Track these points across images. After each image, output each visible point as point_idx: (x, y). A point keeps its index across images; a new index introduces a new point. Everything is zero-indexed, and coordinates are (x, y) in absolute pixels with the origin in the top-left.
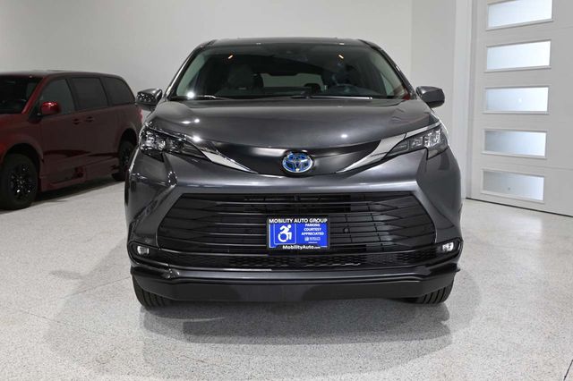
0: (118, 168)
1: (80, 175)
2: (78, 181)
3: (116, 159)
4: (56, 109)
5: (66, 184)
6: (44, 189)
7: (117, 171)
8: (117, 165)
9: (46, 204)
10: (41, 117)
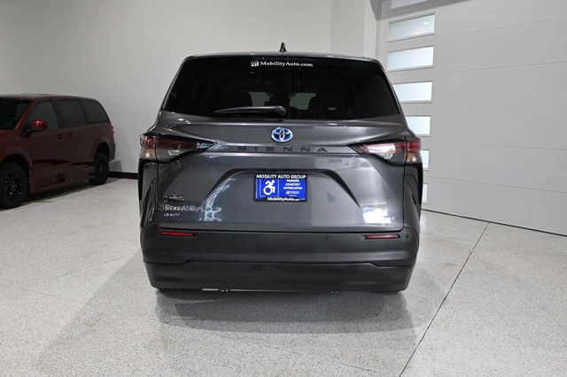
0: (94, 174)
1: (63, 180)
2: (62, 184)
3: (93, 167)
4: (44, 126)
5: (49, 188)
6: (32, 191)
7: (93, 177)
8: (93, 172)
9: (34, 204)
10: (31, 132)
